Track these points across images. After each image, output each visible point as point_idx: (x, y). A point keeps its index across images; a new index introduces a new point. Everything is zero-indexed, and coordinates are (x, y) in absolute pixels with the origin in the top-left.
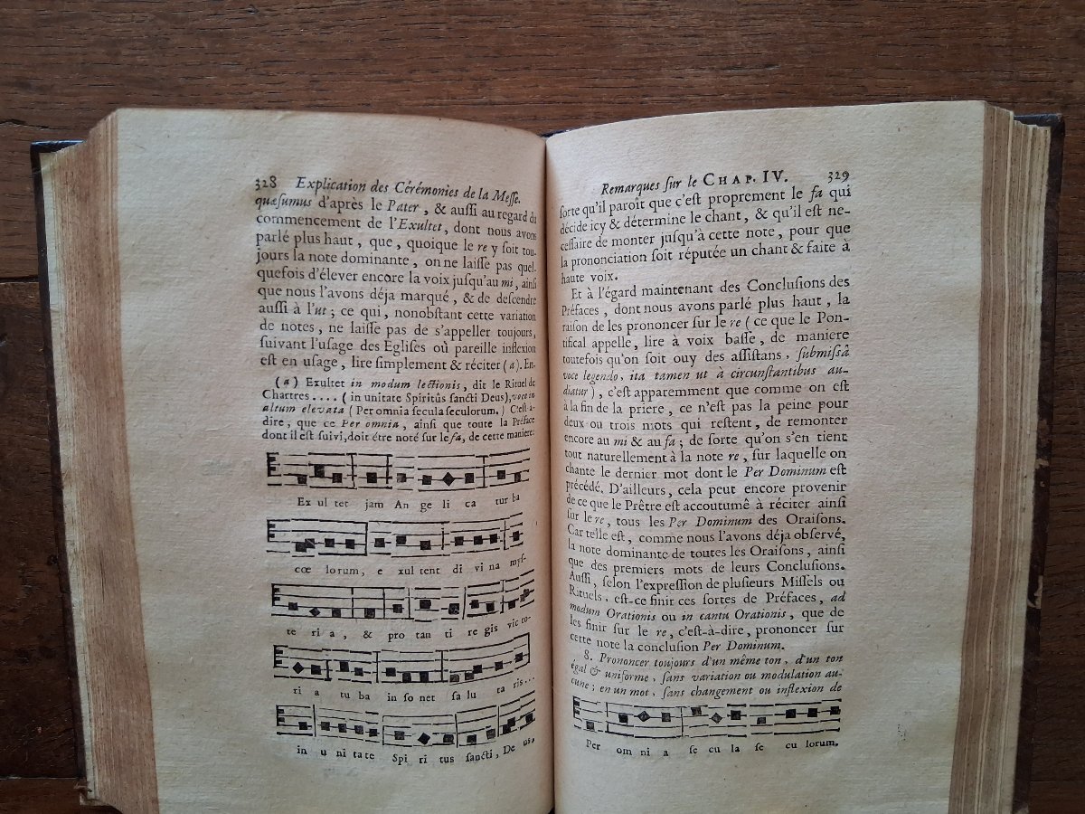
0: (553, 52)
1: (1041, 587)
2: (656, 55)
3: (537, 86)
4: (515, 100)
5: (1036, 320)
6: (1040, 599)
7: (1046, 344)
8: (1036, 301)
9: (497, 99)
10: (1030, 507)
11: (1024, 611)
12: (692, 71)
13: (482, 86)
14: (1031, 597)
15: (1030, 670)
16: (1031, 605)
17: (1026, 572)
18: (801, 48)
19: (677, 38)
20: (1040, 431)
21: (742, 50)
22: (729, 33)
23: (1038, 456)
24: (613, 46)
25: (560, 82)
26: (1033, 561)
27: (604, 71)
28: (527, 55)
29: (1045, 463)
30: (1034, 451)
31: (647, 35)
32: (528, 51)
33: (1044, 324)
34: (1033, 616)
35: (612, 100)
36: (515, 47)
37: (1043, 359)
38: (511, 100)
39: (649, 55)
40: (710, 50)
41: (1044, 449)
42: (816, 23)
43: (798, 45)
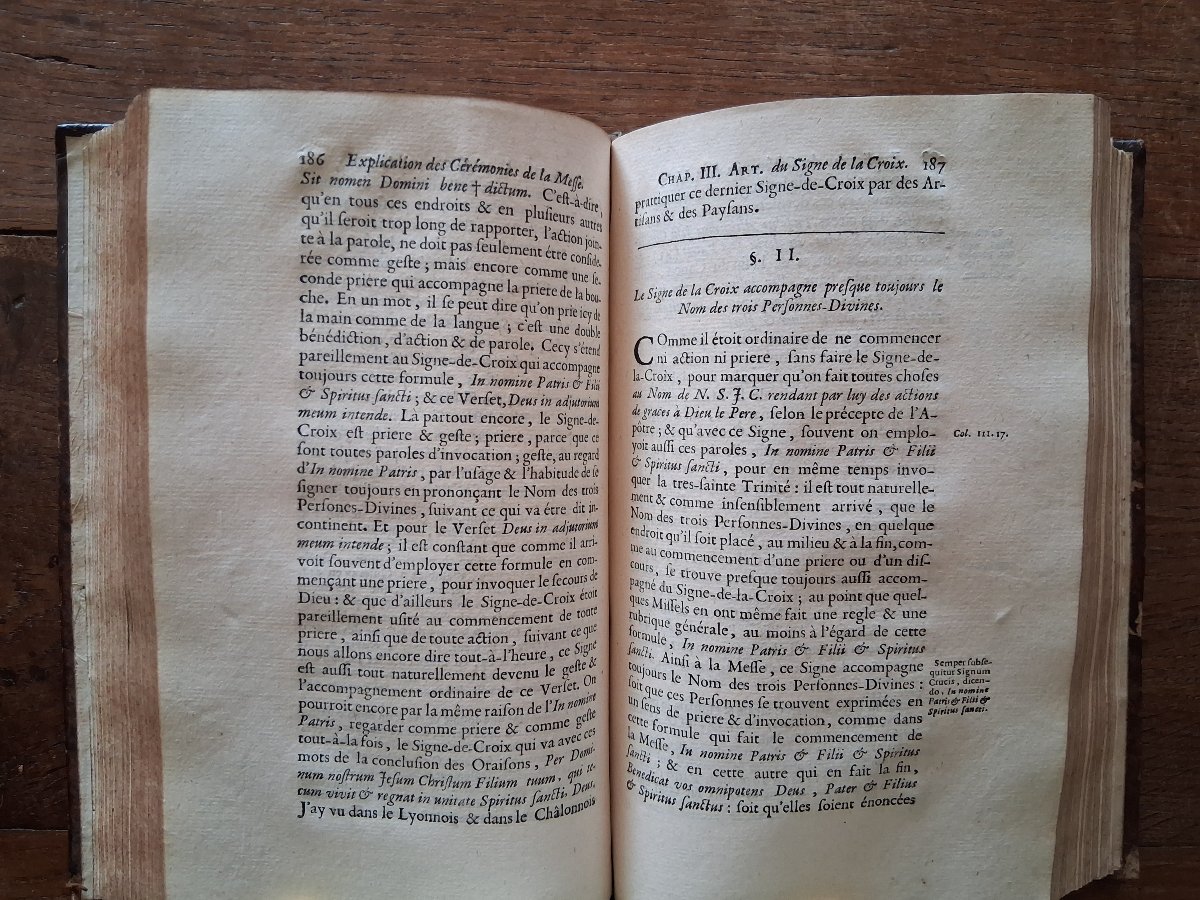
0: (662, 19)
1: (1141, 614)
2: (770, 29)
3: (643, 53)
4: (619, 66)
6: (1140, 626)
9: (598, 64)
10: (1129, 531)
11: (1126, 639)
12: (809, 48)
13: (584, 49)
14: (1132, 625)
15: (1135, 701)
16: (1133, 633)
17: (1127, 599)
18: (921, 32)
19: (793, 13)
20: (1134, 452)
21: (861, 30)
22: (848, 12)
23: (1134, 478)
24: (727, 17)
25: (669, 50)
26: (1133, 586)
27: (716, 42)
28: (633, 20)
29: (1140, 486)
30: (1130, 474)
31: (762, 9)
32: (634, 17)
33: (1133, 346)
34: (1135, 645)
35: (723, 72)
36: (621, 12)
37: (1134, 381)
38: (614, 66)
39: (764, 29)
40: (828, 27)
41: (1139, 471)
42: (937, 8)
43: (919, 28)
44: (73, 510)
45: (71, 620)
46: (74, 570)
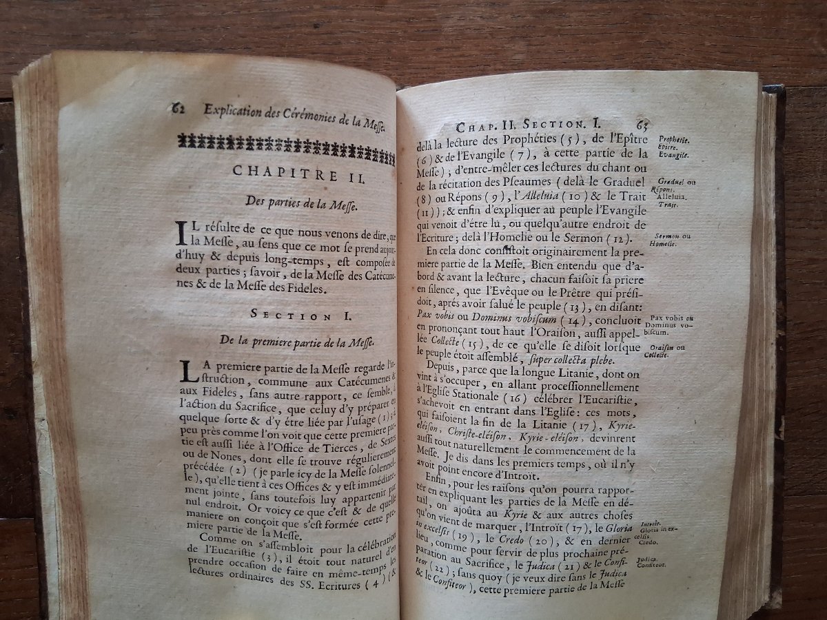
1: (783, 424)
5: (773, 230)
6: (783, 433)
7: (780, 247)
8: (773, 217)
10: (775, 366)
11: (773, 442)
14: (777, 432)
15: (779, 487)
16: (777, 438)
20: (778, 309)
23: (778, 328)
26: (777, 406)
29: (782, 333)
30: (775, 325)
33: (777, 233)
34: (778, 445)
37: (778, 258)
41: (782, 323)
44: (34, 365)
45: (35, 443)
46: (36, 407)
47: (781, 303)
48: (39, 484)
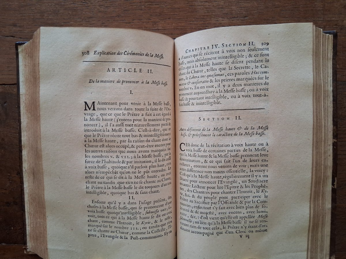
0: (178, 14)
1: (336, 181)
2: (209, 14)
3: (172, 24)
4: (166, 28)
5: (331, 95)
6: (336, 185)
7: (334, 103)
8: (331, 89)
9: (160, 28)
10: (332, 155)
11: (331, 189)
12: (221, 19)
13: (155, 24)
14: (333, 184)
16: (333, 187)
17: (331, 176)
18: (256, 11)
19: (216, 9)
20: (334, 130)
21: (237, 12)
22: (233, 7)
23: (333, 138)
24: (196, 11)
25: (180, 23)
26: (333, 172)
27: (193, 19)
28: (169, 14)
30: (332, 137)
31: (207, 8)
32: (170, 13)
33: (333, 96)
34: (334, 191)
35: (196, 28)
36: (165, 12)
37: (334, 107)
38: (164, 28)
39: (208, 14)
40: (227, 12)
41: (335, 136)
42: (260, 4)
43: (255, 10)
47: (335, 127)
48: (24, 192)
